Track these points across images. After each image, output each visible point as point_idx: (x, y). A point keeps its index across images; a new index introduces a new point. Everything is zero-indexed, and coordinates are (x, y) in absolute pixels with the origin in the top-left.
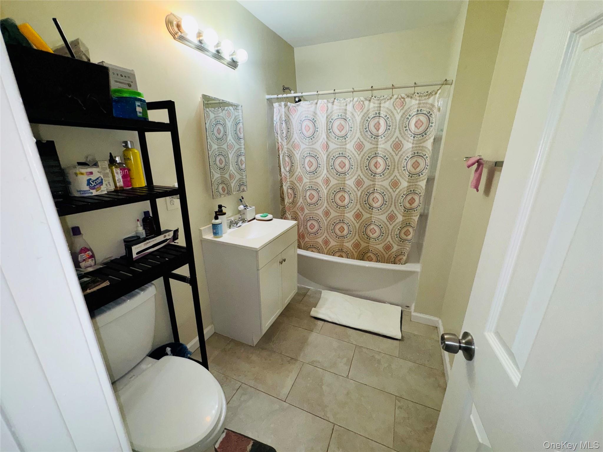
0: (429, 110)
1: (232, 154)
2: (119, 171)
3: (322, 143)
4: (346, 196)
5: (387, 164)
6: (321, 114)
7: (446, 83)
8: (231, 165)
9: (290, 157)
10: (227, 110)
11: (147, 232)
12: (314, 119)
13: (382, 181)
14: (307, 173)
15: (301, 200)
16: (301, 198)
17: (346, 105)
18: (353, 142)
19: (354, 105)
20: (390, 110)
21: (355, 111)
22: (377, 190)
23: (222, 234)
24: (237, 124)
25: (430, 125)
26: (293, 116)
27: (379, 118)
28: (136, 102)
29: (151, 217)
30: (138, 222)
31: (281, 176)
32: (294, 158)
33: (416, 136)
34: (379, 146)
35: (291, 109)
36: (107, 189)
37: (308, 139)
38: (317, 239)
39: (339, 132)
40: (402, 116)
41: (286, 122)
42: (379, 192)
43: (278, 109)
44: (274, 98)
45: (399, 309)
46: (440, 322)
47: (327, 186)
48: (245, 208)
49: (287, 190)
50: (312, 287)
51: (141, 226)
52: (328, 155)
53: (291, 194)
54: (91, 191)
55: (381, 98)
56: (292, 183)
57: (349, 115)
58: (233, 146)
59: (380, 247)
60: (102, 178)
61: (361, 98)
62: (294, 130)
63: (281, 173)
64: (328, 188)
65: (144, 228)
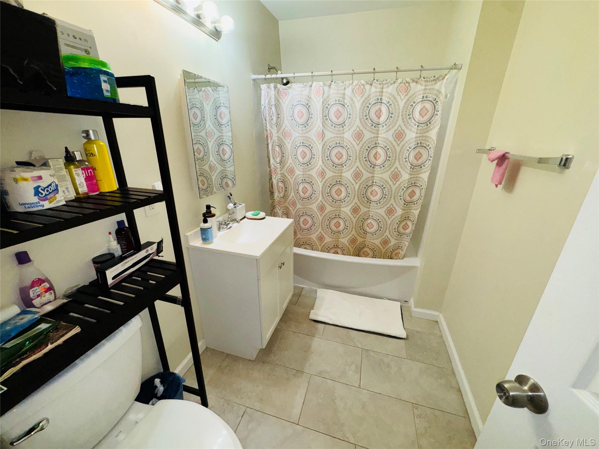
0: (436, 97)
1: (212, 143)
2: (80, 171)
3: (317, 131)
4: (343, 189)
5: (388, 155)
6: (316, 98)
7: (455, 67)
8: (211, 156)
9: (280, 146)
10: (204, 91)
11: (123, 247)
12: (308, 104)
13: (382, 173)
14: (300, 164)
15: (292, 194)
16: (293, 191)
17: (345, 89)
18: (352, 131)
19: (353, 89)
20: (393, 96)
21: (355, 96)
22: (376, 182)
23: (212, 239)
24: (217, 108)
25: (435, 114)
26: (284, 100)
27: (381, 105)
28: (100, 75)
29: (126, 227)
30: (111, 235)
31: (270, 168)
32: (284, 148)
33: (420, 125)
34: (379, 135)
35: (281, 92)
36: (65, 198)
37: (301, 126)
38: (310, 235)
39: (337, 120)
40: (406, 103)
41: (276, 106)
42: (378, 184)
43: (267, 91)
44: (261, 79)
45: (398, 304)
46: (441, 316)
47: (322, 179)
48: (235, 206)
49: (277, 183)
50: (306, 286)
51: (115, 240)
52: (324, 145)
53: (282, 188)
54: (42, 203)
55: (383, 82)
56: (283, 175)
57: (347, 101)
58: (213, 133)
59: (377, 242)
60: (57, 184)
61: (361, 81)
62: (285, 116)
63: (270, 165)
64: (324, 180)
65: (119, 243)
